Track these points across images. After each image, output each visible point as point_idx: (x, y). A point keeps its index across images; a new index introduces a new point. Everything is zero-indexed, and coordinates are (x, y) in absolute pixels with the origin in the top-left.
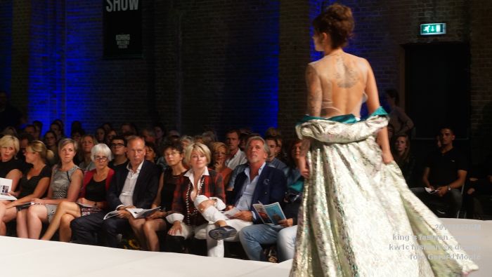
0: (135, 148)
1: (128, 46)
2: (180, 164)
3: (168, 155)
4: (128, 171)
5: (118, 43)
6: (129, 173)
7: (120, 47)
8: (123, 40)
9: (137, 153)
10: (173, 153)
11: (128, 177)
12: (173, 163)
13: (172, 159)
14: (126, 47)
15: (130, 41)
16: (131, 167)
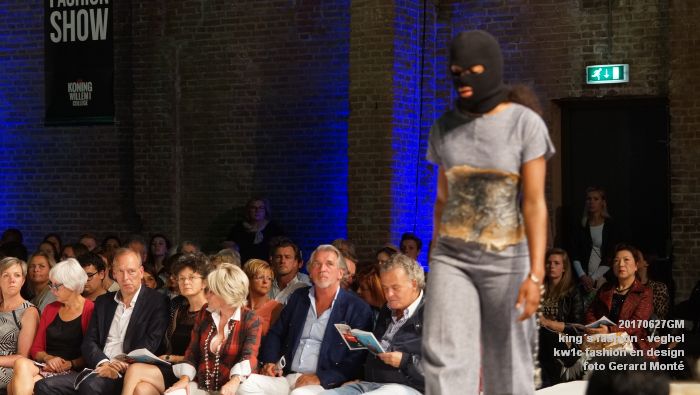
0: (123, 267)
1: (89, 102)
2: (201, 295)
3: (184, 279)
4: (116, 304)
5: (72, 97)
6: (119, 307)
7: (75, 104)
8: (80, 91)
9: (127, 276)
10: (191, 278)
11: (117, 313)
12: (190, 292)
13: (188, 286)
14: (86, 104)
15: (92, 93)
16: (120, 297)
